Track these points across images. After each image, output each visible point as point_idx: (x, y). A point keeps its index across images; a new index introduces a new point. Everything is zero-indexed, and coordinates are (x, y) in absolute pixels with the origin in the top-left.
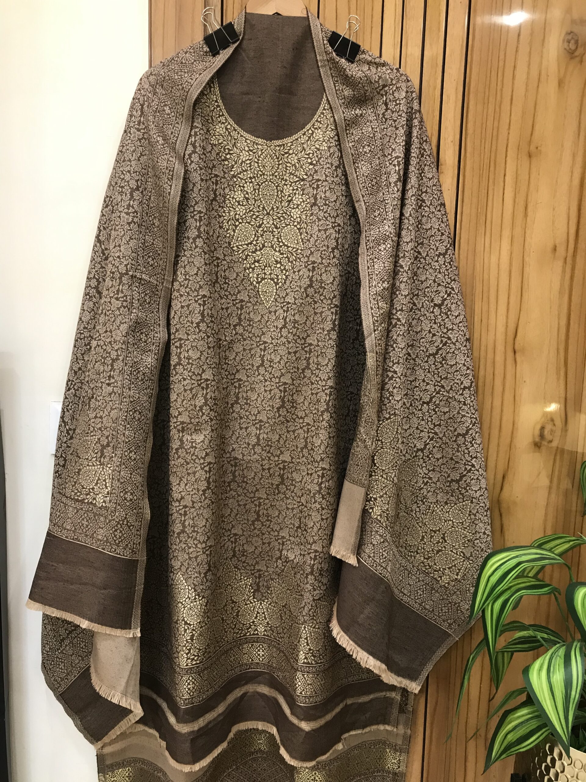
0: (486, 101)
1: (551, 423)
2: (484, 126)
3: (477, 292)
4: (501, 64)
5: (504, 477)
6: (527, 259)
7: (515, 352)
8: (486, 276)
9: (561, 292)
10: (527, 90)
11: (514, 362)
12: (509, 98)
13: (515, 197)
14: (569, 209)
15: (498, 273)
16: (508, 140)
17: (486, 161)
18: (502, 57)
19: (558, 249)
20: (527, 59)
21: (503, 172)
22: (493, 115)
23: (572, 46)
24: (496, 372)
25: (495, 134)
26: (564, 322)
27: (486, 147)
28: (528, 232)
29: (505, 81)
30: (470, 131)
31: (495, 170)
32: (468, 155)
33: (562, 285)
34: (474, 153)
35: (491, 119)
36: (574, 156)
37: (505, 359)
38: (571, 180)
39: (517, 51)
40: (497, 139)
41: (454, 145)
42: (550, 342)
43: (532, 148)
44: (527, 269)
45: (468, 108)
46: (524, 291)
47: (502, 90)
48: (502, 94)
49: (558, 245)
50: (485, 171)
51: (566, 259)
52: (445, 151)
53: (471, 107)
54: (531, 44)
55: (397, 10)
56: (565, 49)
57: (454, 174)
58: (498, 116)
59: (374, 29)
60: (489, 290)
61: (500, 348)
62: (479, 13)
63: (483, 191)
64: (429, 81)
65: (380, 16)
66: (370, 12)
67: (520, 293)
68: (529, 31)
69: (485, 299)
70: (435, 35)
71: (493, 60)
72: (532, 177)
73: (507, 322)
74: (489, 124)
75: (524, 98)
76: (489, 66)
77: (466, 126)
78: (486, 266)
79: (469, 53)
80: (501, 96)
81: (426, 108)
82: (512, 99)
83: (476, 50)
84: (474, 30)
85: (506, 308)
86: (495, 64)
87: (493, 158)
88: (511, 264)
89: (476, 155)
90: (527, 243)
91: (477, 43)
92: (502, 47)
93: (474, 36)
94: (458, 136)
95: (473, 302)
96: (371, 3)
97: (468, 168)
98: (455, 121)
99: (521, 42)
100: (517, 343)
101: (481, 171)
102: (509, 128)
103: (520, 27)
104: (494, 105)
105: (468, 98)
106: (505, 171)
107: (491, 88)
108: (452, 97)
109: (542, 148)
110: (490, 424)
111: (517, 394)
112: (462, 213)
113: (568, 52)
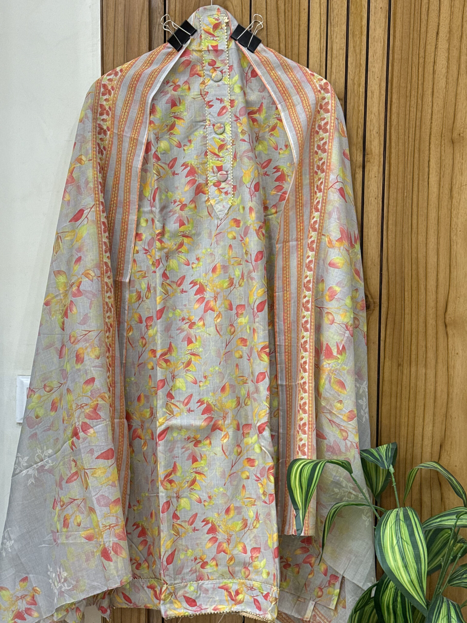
0: (408, 94)
2: (407, 116)
3: (406, 270)
4: (421, 60)
5: (441, 446)
6: (454, 238)
7: (446, 326)
8: (414, 255)
10: (447, 83)
11: (445, 335)
12: (430, 90)
13: (440, 181)
15: (426, 252)
16: (431, 128)
17: (410, 148)
18: (422, 54)
20: (447, 55)
21: (427, 158)
22: (415, 107)
24: (429, 345)
25: (418, 124)
27: (411, 135)
28: (454, 213)
29: (426, 76)
30: (394, 123)
31: (419, 157)
32: (393, 144)
34: (398, 142)
35: (413, 110)
37: (437, 333)
39: (436, 48)
40: (421, 128)
41: (379, 135)
43: (455, 135)
44: (454, 247)
45: (391, 101)
46: (452, 268)
47: (423, 84)
50: (409, 158)
52: (371, 142)
53: (394, 100)
54: (449, 41)
55: (322, 19)
57: (380, 162)
58: (420, 107)
59: (301, 36)
60: (418, 268)
61: (431, 322)
62: (399, 15)
63: (409, 177)
64: (353, 80)
65: (306, 25)
66: (297, 22)
67: (448, 270)
68: (447, 30)
69: (414, 276)
70: (357, 39)
71: (414, 58)
72: (456, 162)
73: (437, 298)
74: (413, 115)
75: (445, 90)
76: (410, 63)
77: (390, 118)
78: (414, 246)
79: (391, 52)
80: (423, 90)
81: (352, 104)
82: (433, 91)
83: (397, 49)
84: (395, 32)
85: (435, 284)
86: (415, 60)
87: (417, 146)
88: (438, 243)
89: (401, 144)
90: (453, 223)
91: (398, 43)
92: (422, 46)
93: (394, 36)
94: (383, 128)
95: (403, 279)
96: (297, 14)
97: (393, 155)
98: (379, 114)
99: (440, 40)
100: (447, 317)
101: (406, 157)
102: (432, 118)
103: (438, 26)
104: (416, 98)
105: (391, 93)
106: (429, 157)
107: (413, 83)
108: (376, 93)
109: (465, 135)
110: (425, 395)
111: (451, 364)
112: (389, 198)
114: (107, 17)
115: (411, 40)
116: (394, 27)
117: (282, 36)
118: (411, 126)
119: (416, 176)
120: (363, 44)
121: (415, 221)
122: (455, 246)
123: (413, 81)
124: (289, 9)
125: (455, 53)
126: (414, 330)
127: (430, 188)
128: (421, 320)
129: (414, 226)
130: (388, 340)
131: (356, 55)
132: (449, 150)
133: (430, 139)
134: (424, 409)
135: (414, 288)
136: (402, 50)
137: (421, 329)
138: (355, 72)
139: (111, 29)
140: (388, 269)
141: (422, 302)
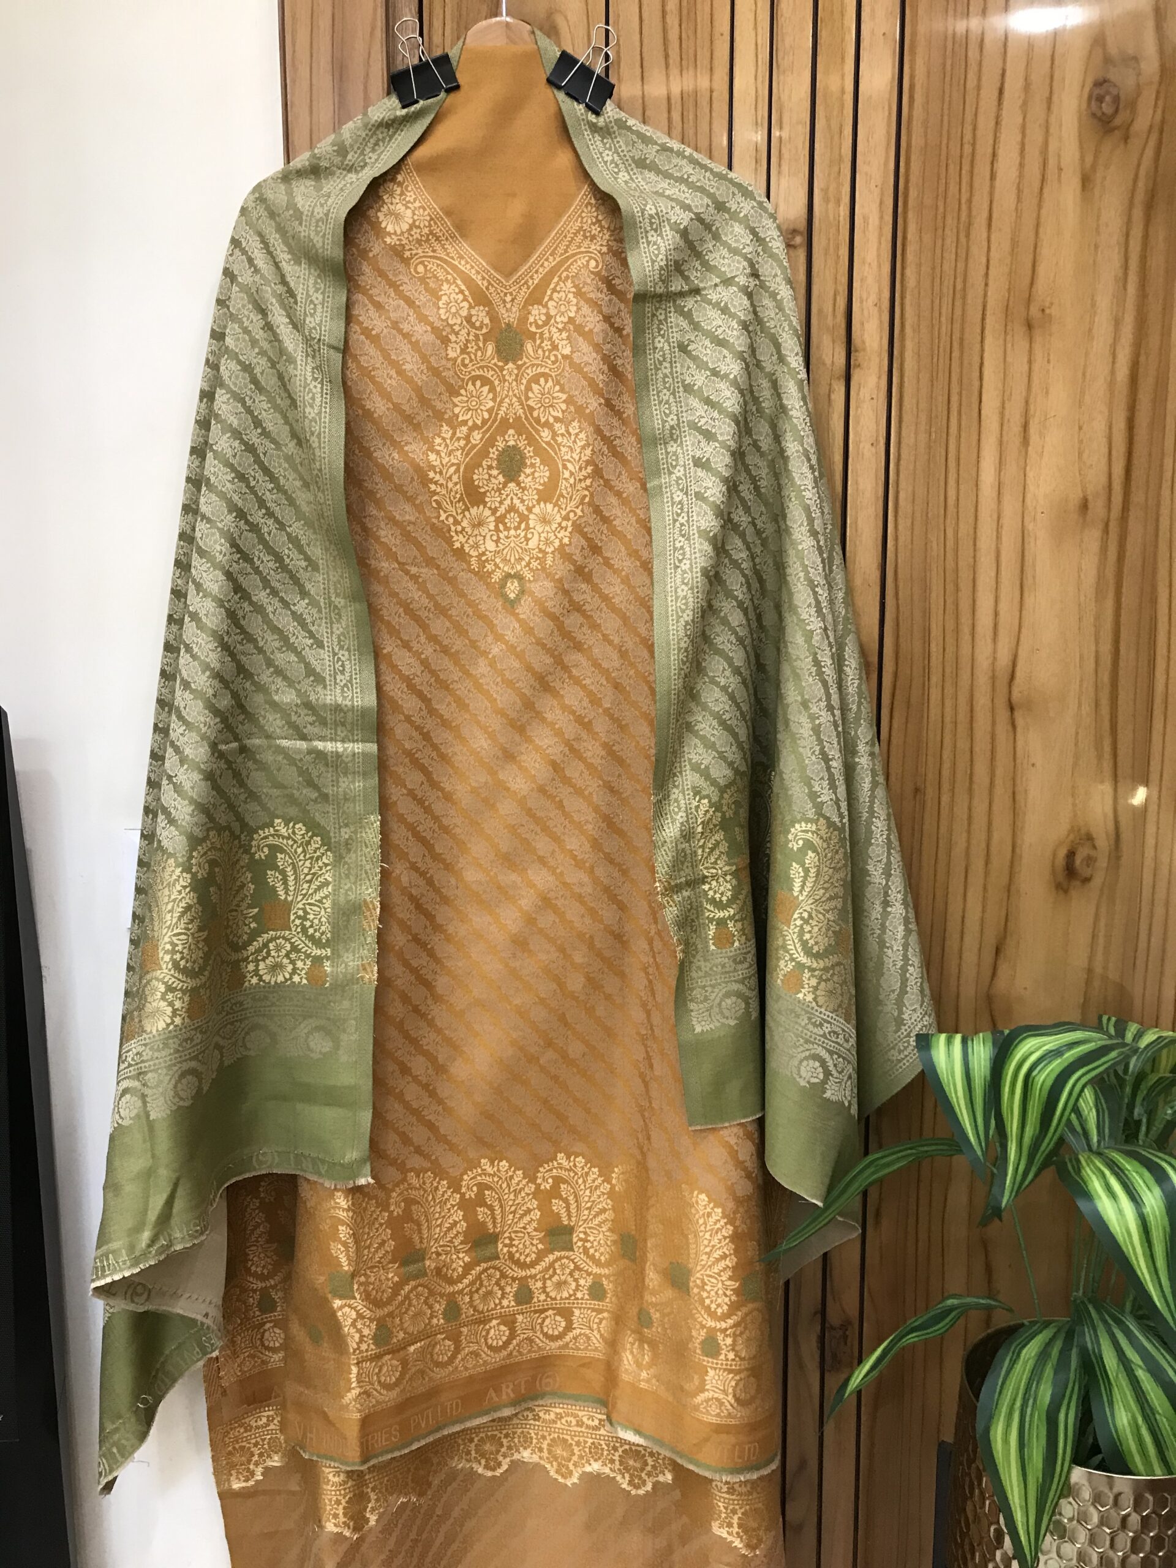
0: (940, 223)
1: (1087, 843)
2: (938, 271)
3: (934, 595)
4: (967, 149)
5: (998, 951)
6: (1030, 526)
7: (1012, 709)
8: (950, 565)
9: (1100, 589)
10: (1019, 199)
11: (1010, 728)
12: (985, 214)
13: (1003, 408)
14: (1110, 428)
15: (975, 557)
16: (985, 295)
17: (943, 339)
18: (968, 137)
19: (1090, 506)
20: (1019, 140)
21: (977, 359)
22: (954, 250)
23: (1107, 108)
24: (977, 749)
25: (959, 287)
26: (1106, 647)
27: (944, 311)
28: (1031, 474)
29: (976, 185)
30: (911, 282)
31: (962, 356)
32: (908, 330)
33: (1101, 575)
34: (919, 325)
35: (950, 256)
36: (1117, 322)
37: (994, 723)
38: (1113, 372)
39: (997, 123)
40: (964, 298)
41: (880, 311)
42: (1081, 686)
43: (1034, 311)
44: (1030, 547)
45: (905, 238)
46: (1026, 589)
47: (970, 201)
48: (970, 209)
49: (1090, 498)
50: (941, 361)
51: (1107, 525)
52: (862, 324)
53: (909, 236)
54: (1024, 107)
55: (760, 57)
56: (1094, 115)
57: (881, 368)
58: (964, 251)
59: (715, 94)
60: (957, 589)
61: (982, 700)
62: (922, 49)
63: (940, 398)
64: (826, 191)
65: (727, 69)
66: (707, 61)
67: (1018, 594)
68: (1020, 83)
69: (950, 607)
70: (835, 99)
71: (952, 144)
72: (1036, 367)
73: (995, 651)
74: (948, 267)
75: (1014, 214)
76: (943, 157)
77: (903, 275)
78: (950, 543)
79: (904, 131)
80: (970, 215)
81: (823, 243)
82: (990, 218)
83: (917, 127)
84: (912, 87)
85: (991, 625)
86: (955, 151)
87: (957, 333)
88: (999, 537)
89: (924, 330)
90: (1029, 496)
91: (918, 112)
92: (969, 117)
93: (911, 97)
94: (887, 294)
95: (926, 614)
96: (707, 44)
97: (909, 355)
98: (879, 266)
99: (1005, 103)
100: (1015, 691)
101: (935, 360)
102: (987, 274)
103: (1003, 75)
104: (955, 230)
105: (905, 220)
106: (982, 358)
107: (949, 200)
108: (874, 220)
109: (1054, 311)
110: (968, 848)
111: (1019, 789)
112: (899, 443)
113: (1100, 119)
114: (294, 45)
115: (946, 106)
118: (945, 290)
119: (955, 399)
120: (845, 112)
121: (951, 493)
122: (1032, 544)
123: (950, 194)
124: (691, 33)
125: (1035, 136)
126: (948, 719)
127: (983, 423)
128: (963, 699)
129: (951, 501)
130: (894, 742)
131: (832, 138)
132: (1022, 344)
134: (966, 877)
135: (950, 633)
136: (926, 128)
137: (963, 717)
138: (829, 175)
139: (304, 69)
140: (897, 595)
141: (965, 661)
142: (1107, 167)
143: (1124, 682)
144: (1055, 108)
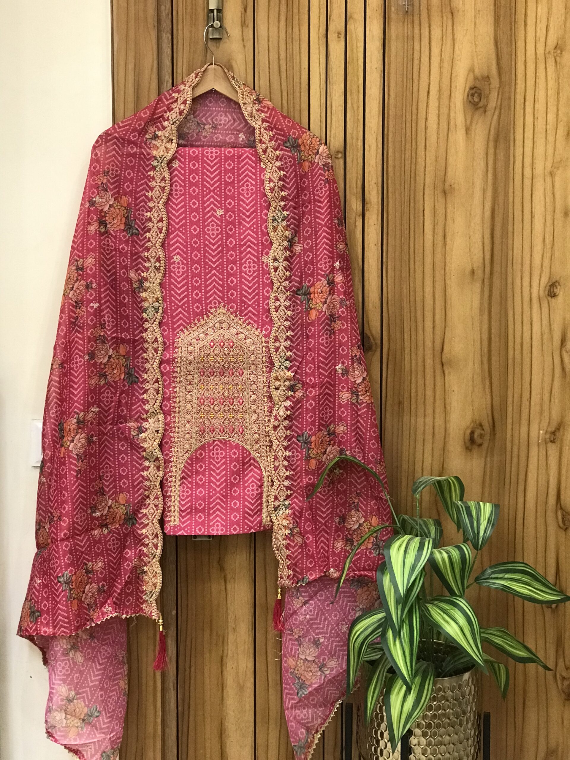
0: (403, 148)
1: (480, 428)
2: (403, 169)
3: (405, 313)
4: (414, 117)
6: (448, 282)
7: (443, 365)
8: (412, 299)
9: (481, 310)
10: (438, 138)
11: (442, 374)
12: (424, 144)
13: (434, 229)
14: (483, 238)
15: (423, 295)
16: (424, 180)
17: (406, 198)
18: (414, 111)
19: (475, 272)
20: (437, 112)
22: (410, 160)
23: (476, 99)
24: (427, 383)
25: (413, 175)
26: (485, 336)
27: (406, 187)
28: (448, 258)
29: (419, 132)
30: (391, 174)
31: (415, 206)
32: (390, 195)
33: (481, 304)
34: (395, 192)
35: (408, 163)
36: (484, 191)
37: (434, 372)
38: (483, 213)
39: (427, 106)
40: (415, 180)
41: (378, 186)
42: (474, 354)
43: (447, 186)
44: (449, 291)
45: (388, 155)
46: (447, 309)
47: (416, 138)
48: (416, 142)
49: (475, 269)
50: (406, 207)
51: (483, 280)
52: (369, 192)
54: (439, 99)
55: (322, 78)
56: (470, 102)
57: (378, 211)
58: (414, 160)
59: (302, 94)
60: (416, 310)
61: (429, 362)
62: (392, 76)
63: (405, 224)
64: (352, 134)
65: (307, 83)
66: (298, 80)
67: (443, 311)
68: (437, 88)
69: (413, 318)
70: (355, 96)
71: (407, 114)
72: (448, 211)
73: (434, 338)
74: (408, 167)
75: (436, 145)
76: (404, 119)
77: (387, 171)
78: (412, 289)
79: (386, 109)
80: (416, 145)
81: (351, 157)
82: (425, 146)
83: (392, 107)
84: (389, 90)
85: (432, 326)
86: (409, 117)
87: (412, 196)
88: (434, 287)
89: (397, 194)
90: (447, 268)
91: (392, 101)
92: (415, 103)
93: (389, 95)
94: (380, 179)
95: (402, 321)
96: (298, 73)
98: (376, 166)
99: (431, 98)
100: (444, 357)
101: (403, 207)
102: (425, 170)
103: (429, 86)
104: (410, 151)
105: (388, 147)
106: (424, 206)
107: (407, 138)
108: (374, 147)
109: (456, 186)
110: (424, 430)
111: (448, 401)
112: (387, 244)
113: (473, 104)
114: (118, 76)
115: (404, 98)
116: (389, 86)
117: (285, 94)
118: (406, 177)
119: (412, 225)
120: (360, 101)
121: (412, 267)
123: (407, 136)
124: (291, 68)
125: (444, 111)
126: (413, 369)
127: (425, 236)
128: (420, 360)
129: (412, 271)
130: (389, 380)
131: (354, 111)
132: (442, 200)
133: (424, 189)
134: (424, 444)
135: (413, 330)
136: (396, 107)
137: (420, 368)
139: (122, 86)
140: (388, 312)
141: (420, 344)
142: (476, 124)
143: (494, 353)
144: (452, 99)
